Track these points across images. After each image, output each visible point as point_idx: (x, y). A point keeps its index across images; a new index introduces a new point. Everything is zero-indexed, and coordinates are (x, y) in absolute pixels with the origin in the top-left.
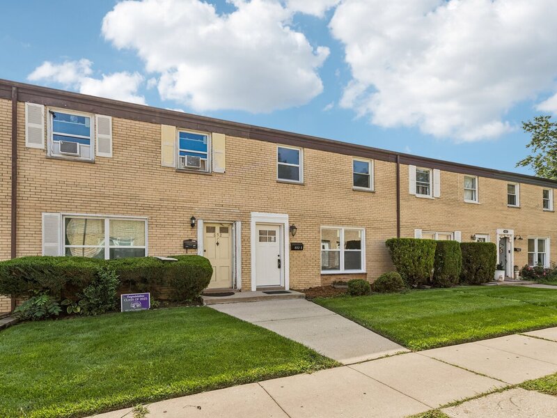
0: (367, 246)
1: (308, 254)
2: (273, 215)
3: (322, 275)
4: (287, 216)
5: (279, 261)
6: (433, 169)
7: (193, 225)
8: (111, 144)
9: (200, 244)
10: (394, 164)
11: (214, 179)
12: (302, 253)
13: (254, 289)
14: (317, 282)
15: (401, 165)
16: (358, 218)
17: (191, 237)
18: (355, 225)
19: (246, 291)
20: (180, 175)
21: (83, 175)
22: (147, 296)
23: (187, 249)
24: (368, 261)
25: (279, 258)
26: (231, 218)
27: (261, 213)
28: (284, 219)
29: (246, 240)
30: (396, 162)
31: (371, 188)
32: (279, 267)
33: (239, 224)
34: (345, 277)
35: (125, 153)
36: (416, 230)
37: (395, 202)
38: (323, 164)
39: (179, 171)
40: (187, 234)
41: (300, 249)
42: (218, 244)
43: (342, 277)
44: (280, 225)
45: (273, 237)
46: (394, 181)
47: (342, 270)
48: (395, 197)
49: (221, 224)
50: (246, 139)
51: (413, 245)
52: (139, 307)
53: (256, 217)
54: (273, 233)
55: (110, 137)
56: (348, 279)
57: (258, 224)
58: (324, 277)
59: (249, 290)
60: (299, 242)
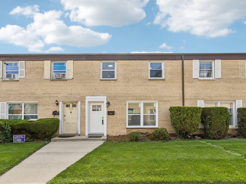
0: (159, 112)
1: (118, 117)
2: (98, 97)
3: (127, 128)
4: (106, 97)
5: (103, 120)
6: (214, 60)
7: (57, 104)
8: (24, 72)
9: (60, 113)
10: (181, 61)
11: (68, 82)
12: (114, 116)
13: (87, 134)
14: (124, 132)
15: (185, 61)
16: (152, 96)
17: (57, 110)
18: (150, 99)
19: (83, 135)
20: (52, 82)
21: (14, 86)
22: (24, 136)
23: (54, 115)
24: (159, 120)
25: (103, 119)
26: (75, 100)
27: (91, 97)
28: (104, 99)
29: (83, 111)
30: (182, 60)
31: (163, 77)
32: (103, 124)
33: (79, 103)
34: (142, 129)
35: (30, 75)
36: (198, 101)
37: (181, 84)
38: (129, 68)
39: (52, 80)
40: (55, 108)
41: (113, 114)
42: (71, 112)
43: (140, 130)
44: (103, 102)
45: (100, 108)
46: (181, 71)
47: (142, 126)
48: (181, 81)
49: (72, 103)
50: (84, 61)
51: (180, 111)
52: (20, 141)
53: (88, 99)
54: (100, 106)
55: (24, 69)
56: (145, 131)
57: (90, 102)
58: (128, 129)
59: (84, 135)
60: (113, 110)
